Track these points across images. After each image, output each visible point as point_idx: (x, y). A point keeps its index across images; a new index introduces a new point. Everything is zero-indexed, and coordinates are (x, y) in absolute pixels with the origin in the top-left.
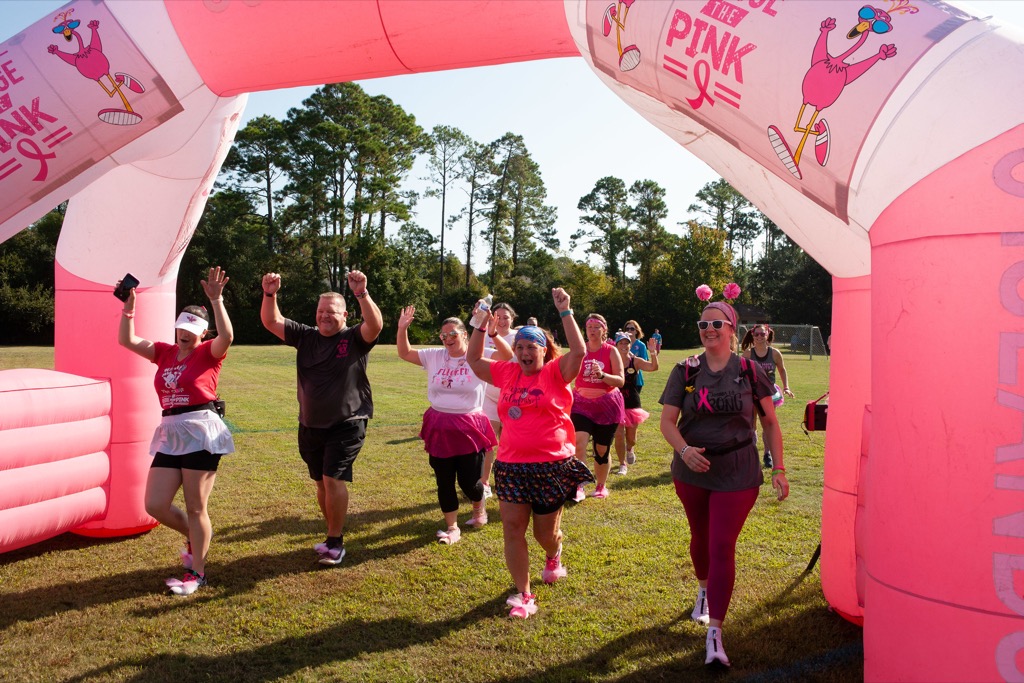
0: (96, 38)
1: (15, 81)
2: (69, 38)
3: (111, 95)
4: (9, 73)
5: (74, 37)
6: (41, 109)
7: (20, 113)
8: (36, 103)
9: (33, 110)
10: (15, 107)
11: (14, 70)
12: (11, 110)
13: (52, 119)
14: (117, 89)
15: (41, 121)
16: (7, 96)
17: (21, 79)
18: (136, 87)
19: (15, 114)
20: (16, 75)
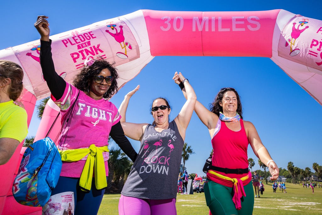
0: (122, 31)
1: (93, 38)
2: (113, 29)
3: (123, 48)
4: (91, 35)
5: (114, 29)
6: (100, 48)
7: (93, 48)
8: (98, 46)
9: (97, 47)
10: (92, 46)
11: (93, 34)
12: (90, 46)
13: (102, 51)
14: (125, 47)
15: (98, 51)
16: (90, 42)
17: (95, 37)
18: (130, 47)
19: (91, 48)
20: (93, 36)
